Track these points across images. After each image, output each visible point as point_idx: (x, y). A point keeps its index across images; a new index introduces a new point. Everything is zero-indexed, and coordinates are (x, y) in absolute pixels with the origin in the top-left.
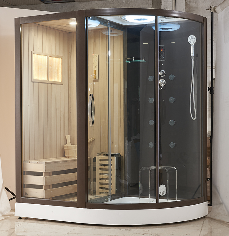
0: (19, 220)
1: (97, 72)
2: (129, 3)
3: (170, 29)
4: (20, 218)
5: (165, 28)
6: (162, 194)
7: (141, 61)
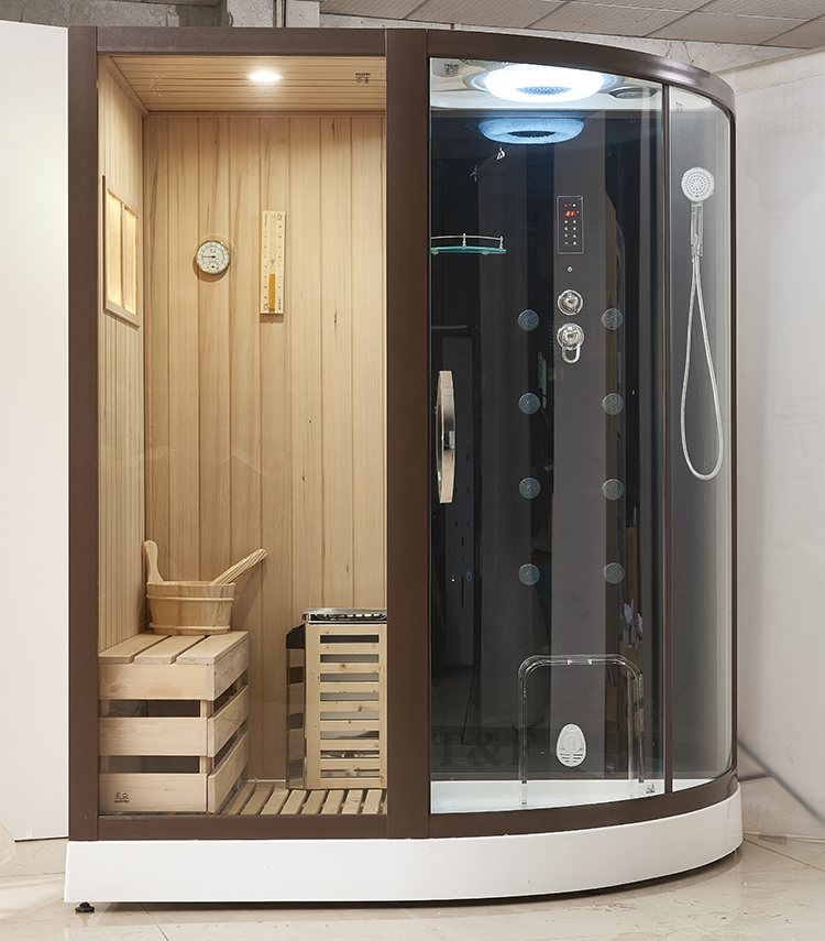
0: (78, 916)
1: (279, 282)
2: (86, 11)
3: (547, 134)
4: (86, 908)
5: (532, 129)
6: (571, 760)
7: (485, 251)
